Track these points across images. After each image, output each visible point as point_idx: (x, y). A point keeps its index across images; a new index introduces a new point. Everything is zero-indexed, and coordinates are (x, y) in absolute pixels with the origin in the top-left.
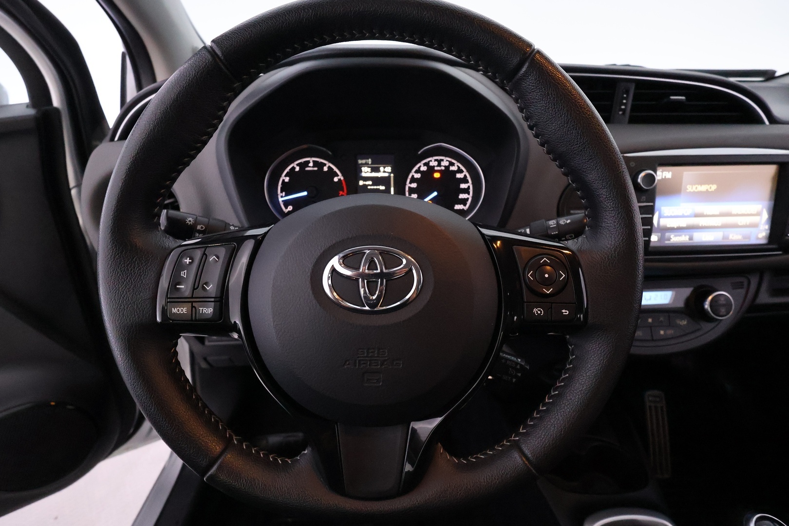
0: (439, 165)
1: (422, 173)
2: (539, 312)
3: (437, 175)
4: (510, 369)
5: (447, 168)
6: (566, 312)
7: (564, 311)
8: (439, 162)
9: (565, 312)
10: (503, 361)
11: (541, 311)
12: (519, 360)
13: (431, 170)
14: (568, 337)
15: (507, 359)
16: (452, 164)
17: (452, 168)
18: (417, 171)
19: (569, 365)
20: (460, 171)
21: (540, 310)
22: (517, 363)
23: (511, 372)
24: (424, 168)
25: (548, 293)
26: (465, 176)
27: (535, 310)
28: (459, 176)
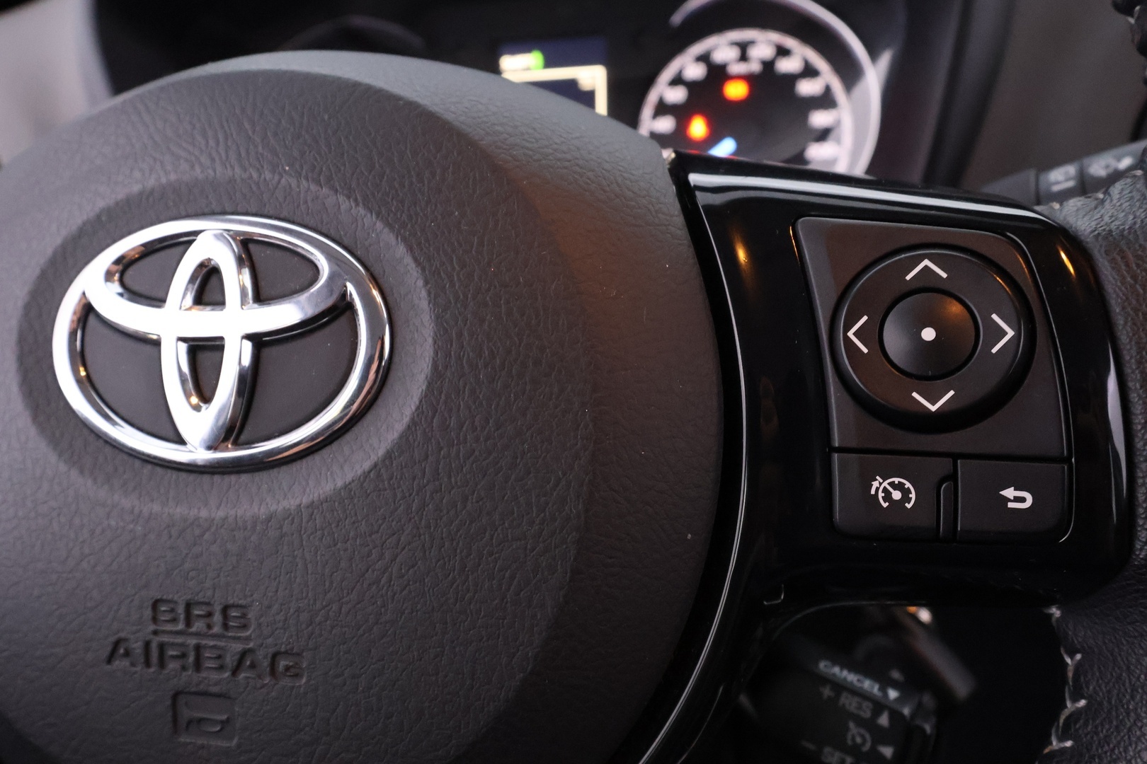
0: (744, 58)
1: (692, 86)
2: (897, 495)
3: (736, 90)
4: (852, 725)
5: (768, 65)
6: (1023, 500)
7: (1009, 493)
8: (744, 49)
9: (1018, 499)
10: (827, 692)
11: (906, 493)
12: (893, 694)
13: (718, 74)
14: (1056, 612)
15: (840, 687)
16: (783, 52)
17: (788, 66)
18: (677, 81)
19: (1061, 739)
20: (809, 72)
21: (899, 487)
22: (879, 706)
23: (853, 739)
24: (695, 72)
25: (933, 408)
26: (828, 89)
27: (878, 485)
28: (807, 88)
